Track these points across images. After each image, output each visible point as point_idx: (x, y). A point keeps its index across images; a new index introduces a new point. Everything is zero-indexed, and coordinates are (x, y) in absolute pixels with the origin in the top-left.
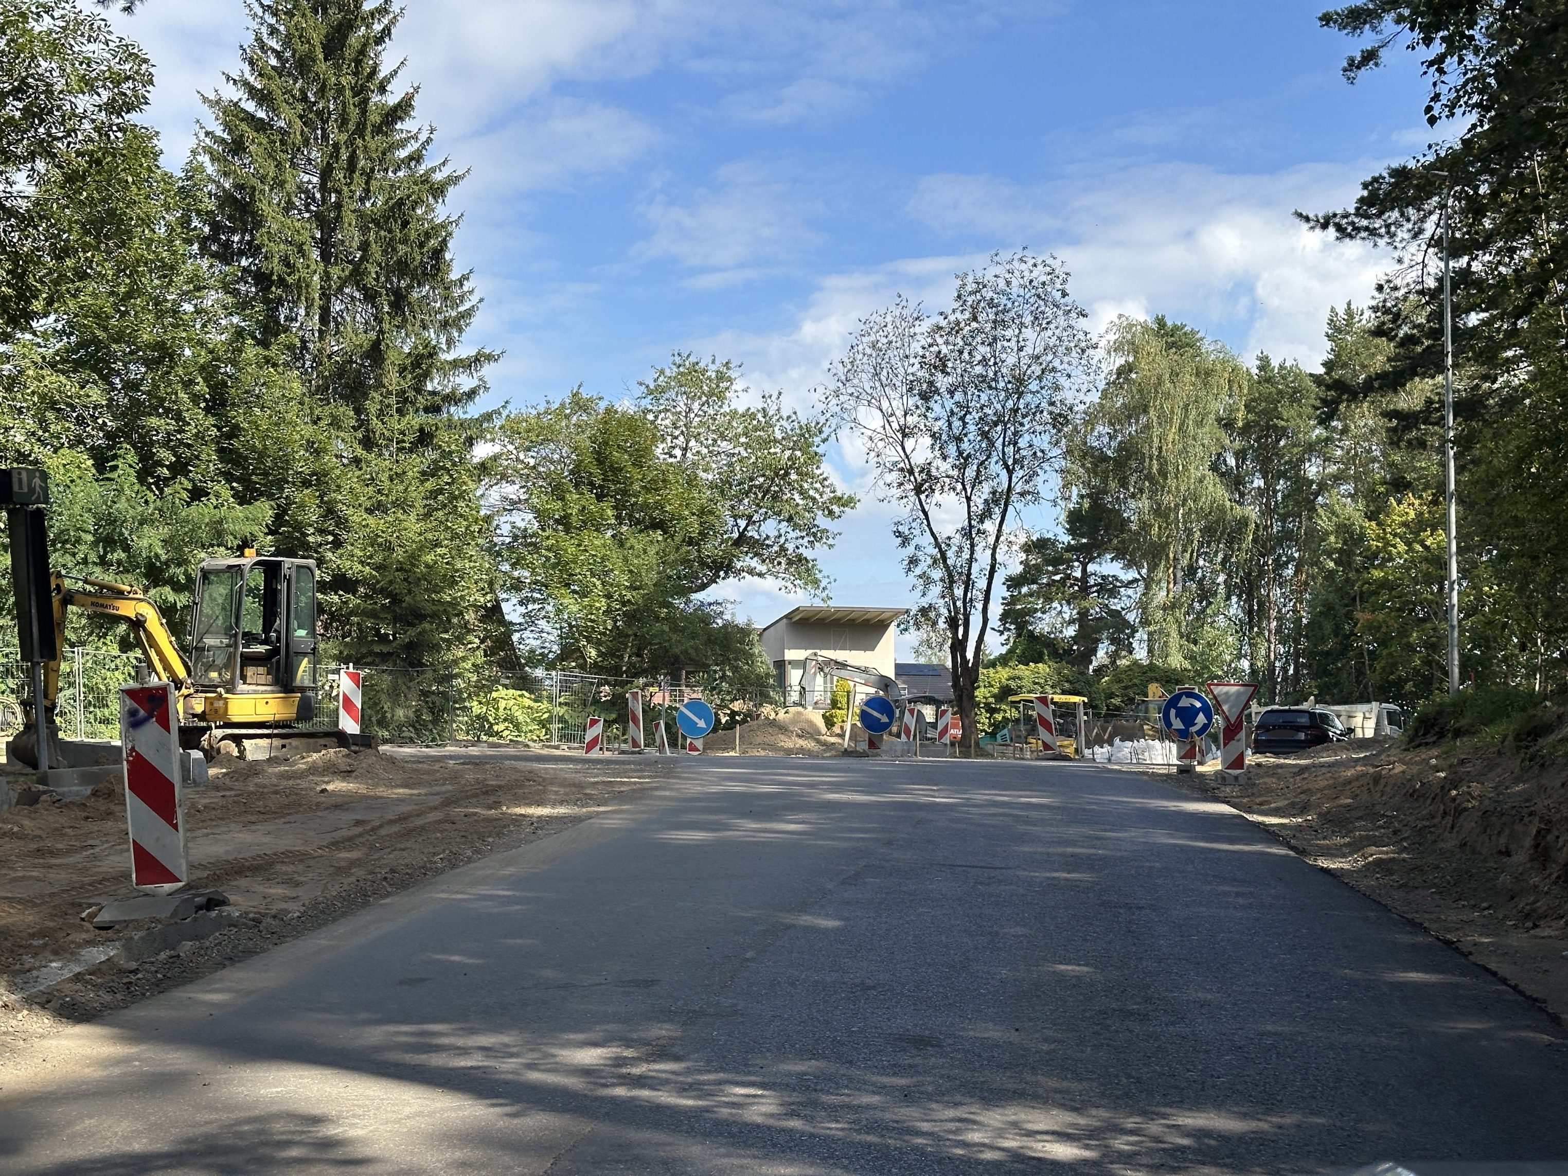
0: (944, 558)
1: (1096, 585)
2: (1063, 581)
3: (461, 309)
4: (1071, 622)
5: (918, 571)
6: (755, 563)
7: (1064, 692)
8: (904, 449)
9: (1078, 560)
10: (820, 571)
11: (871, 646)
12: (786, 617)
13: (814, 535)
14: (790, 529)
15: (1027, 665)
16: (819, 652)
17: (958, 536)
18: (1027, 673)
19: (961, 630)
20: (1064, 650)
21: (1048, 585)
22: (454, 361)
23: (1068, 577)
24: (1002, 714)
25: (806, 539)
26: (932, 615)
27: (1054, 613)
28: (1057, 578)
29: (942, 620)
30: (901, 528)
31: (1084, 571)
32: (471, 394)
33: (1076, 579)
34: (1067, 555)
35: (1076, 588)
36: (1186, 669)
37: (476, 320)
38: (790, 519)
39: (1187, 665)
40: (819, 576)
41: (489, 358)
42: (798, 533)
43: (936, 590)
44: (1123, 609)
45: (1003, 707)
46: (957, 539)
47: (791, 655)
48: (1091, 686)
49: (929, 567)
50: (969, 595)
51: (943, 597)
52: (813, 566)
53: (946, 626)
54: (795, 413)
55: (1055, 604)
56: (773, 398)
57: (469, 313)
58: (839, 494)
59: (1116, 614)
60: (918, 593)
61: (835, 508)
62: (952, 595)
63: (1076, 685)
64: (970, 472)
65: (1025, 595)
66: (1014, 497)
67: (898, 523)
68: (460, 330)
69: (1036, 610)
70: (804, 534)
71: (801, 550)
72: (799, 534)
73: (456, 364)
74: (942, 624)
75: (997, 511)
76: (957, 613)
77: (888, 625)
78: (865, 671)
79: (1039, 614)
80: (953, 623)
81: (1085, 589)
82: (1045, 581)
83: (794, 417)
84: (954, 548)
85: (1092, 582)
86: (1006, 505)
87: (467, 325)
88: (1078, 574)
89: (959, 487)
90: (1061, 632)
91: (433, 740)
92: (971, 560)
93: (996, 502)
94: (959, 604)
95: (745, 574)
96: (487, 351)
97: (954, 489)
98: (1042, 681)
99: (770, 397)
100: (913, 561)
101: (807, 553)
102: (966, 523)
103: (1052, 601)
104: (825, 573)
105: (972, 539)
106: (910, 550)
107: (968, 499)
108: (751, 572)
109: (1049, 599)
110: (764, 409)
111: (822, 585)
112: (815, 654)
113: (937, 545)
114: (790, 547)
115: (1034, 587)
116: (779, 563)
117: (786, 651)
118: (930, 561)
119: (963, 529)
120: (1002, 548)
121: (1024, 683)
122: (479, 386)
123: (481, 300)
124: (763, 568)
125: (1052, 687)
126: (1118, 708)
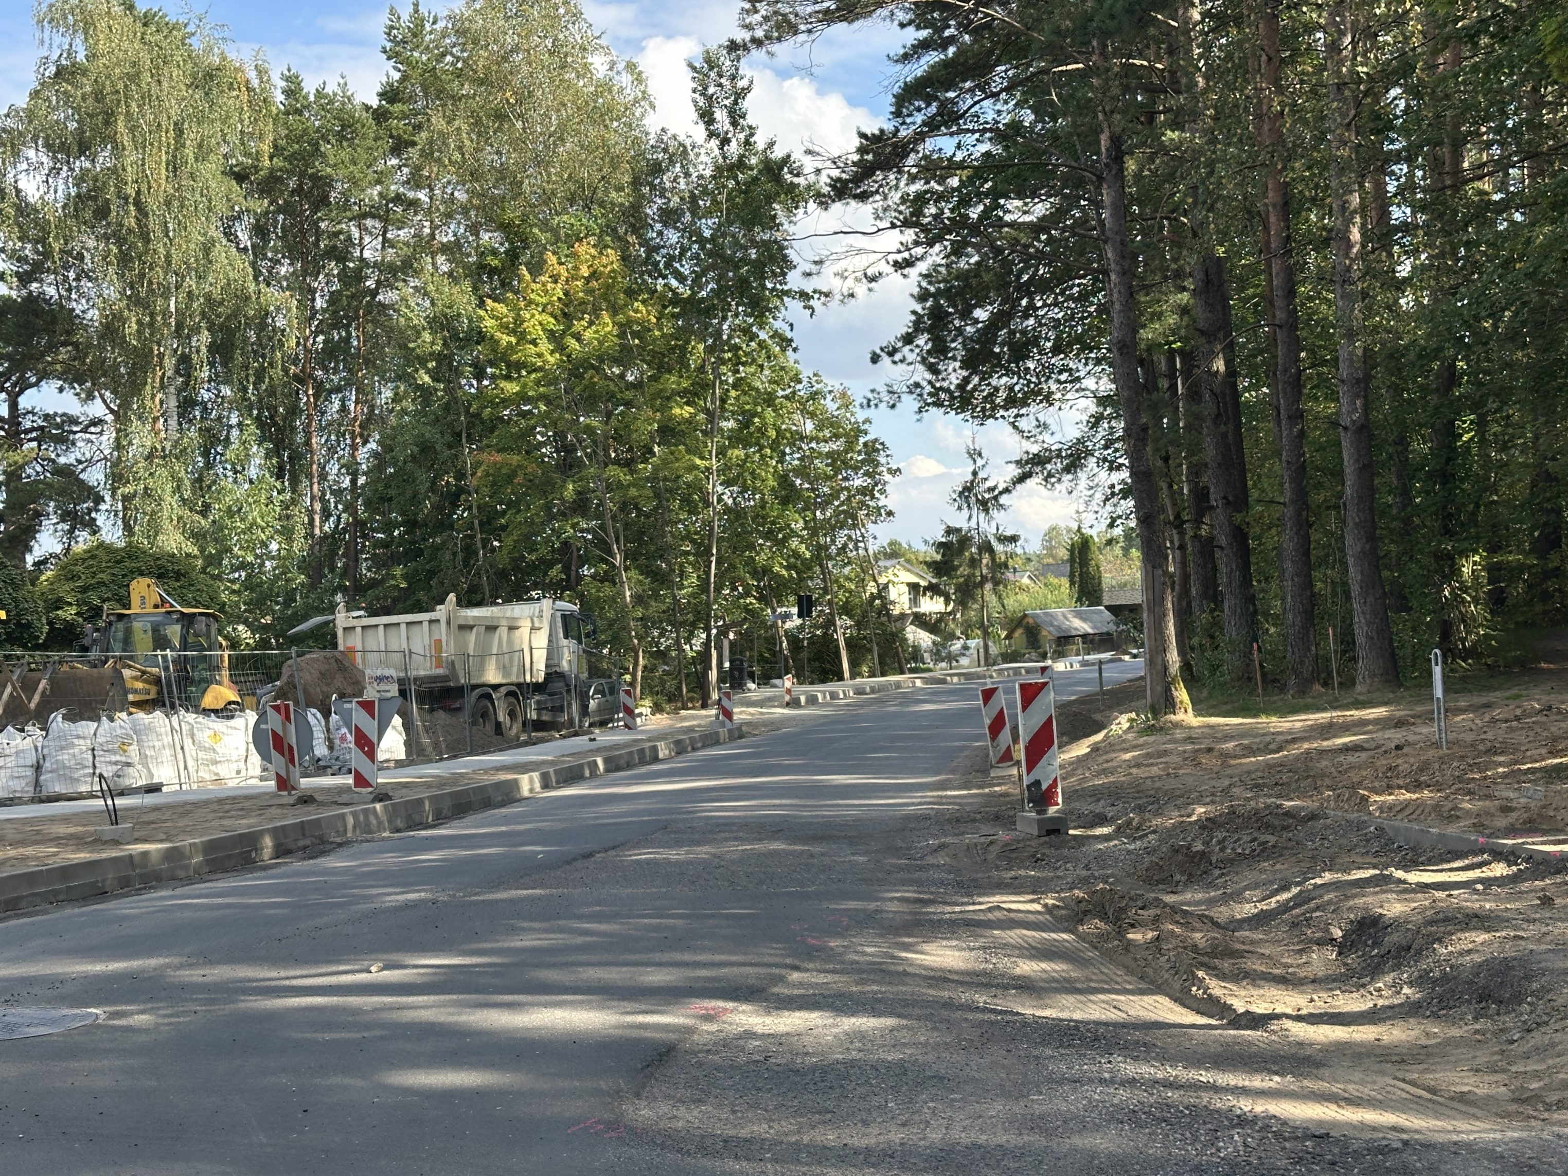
1: (33, 429)
31: (14, 406)
39: (191, 548)
44: (80, 462)
59: (66, 472)
81: (15, 435)
85: (28, 425)
88: (5, 412)
126: (70, 626)
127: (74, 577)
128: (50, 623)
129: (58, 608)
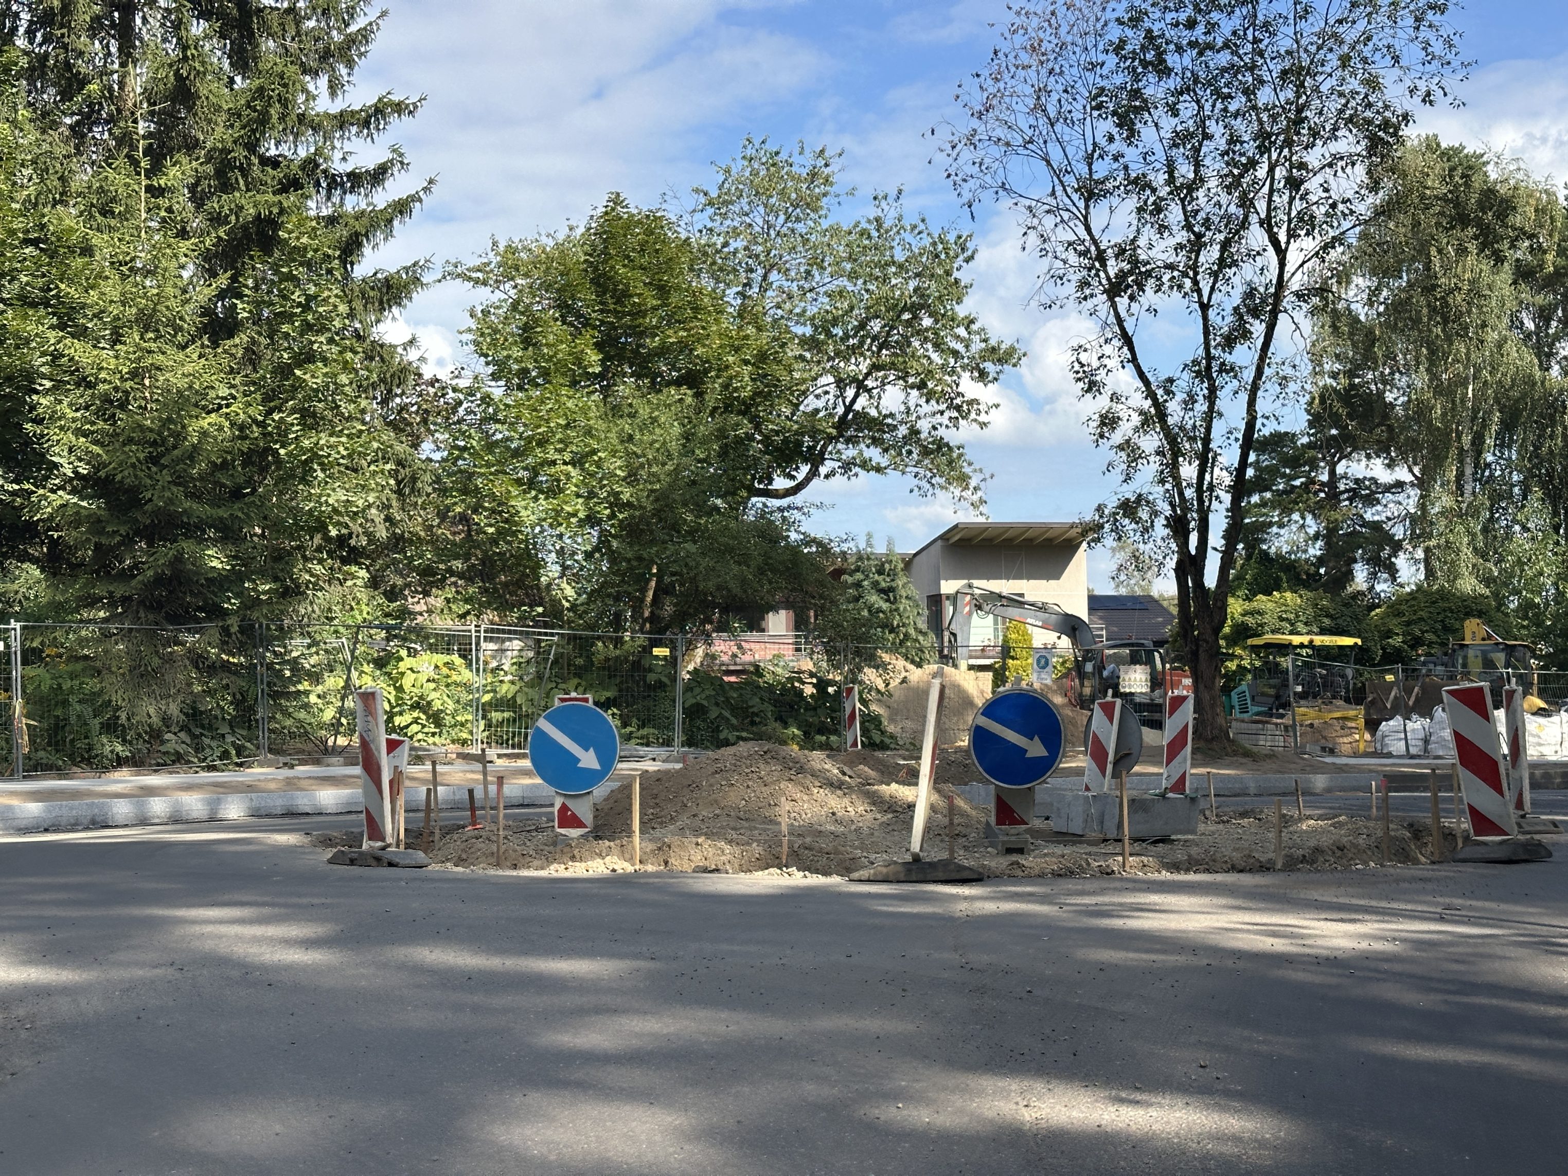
0: (1162, 414)
1: (1346, 491)
2: (1306, 487)
3: (353, 28)
4: (1316, 537)
5: (1117, 437)
6: (874, 454)
7: (1323, 631)
8: (1088, 229)
9: (1324, 458)
10: (970, 464)
11: (1056, 574)
12: (941, 537)
13: (958, 408)
14: (922, 401)
15: (1270, 594)
16: (976, 583)
17: (1186, 376)
18: (1270, 605)
19: (1194, 539)
20: (1308, 574)
21: (1285, 492)
22: (341, 114)
23: (1312, 481)
24: (1236, 662)
25: (947, 414)
26: (1144, 514)
27: (1294, 528)
28: (1297, 483)
29: (1160, 522)
30: (1084, 357)
31: (1332, 473)
32: (379, 175)
33: (1323, 484)
34: (1311, 453)
35: (1322, 495)
36: (1481, 595)
37: (375, 47)
38: (922, 386)
39: (1483, 590)
40: (967, 470)
41: (399, 108)
42: (933, 406)
43: (1149, 469)
44: (1389, 519)
45: (1238, 651)
46: (1184, 380)
47: (948, 587)
48: (1359, 621)
49: (1136, 430)
50: (1207, 477)
51: (1162, 482)
52: (960, 456)
53: (1167, 531)
54: (923, 221)
55: (1296, 516)
56: (890, 200)
57: (365, 35)
58: (993, 342)
59: (1376, 526)
60: (1117, 475)
61: (989, 367)
62: (1177, 478)
63: (1340, 621)
64: (1210, 255)
65: (1256, 505)
66: (1288, 300)
67: (1080, 348)
68: (350, 64)
69: (1271, 524)
70: (943, 407)
71: (941, 432)
72: (937, 408)
73: (343, 120)
74: (1160, 530)
75: (1258, 328)
76: (1186, 510)
77: (1077, 546)
78: (1043, 608)
79: (1275, 529)
80: (1178, 527)
81: (1334, 496)
82: (1281, 487)
83: (922, 227)
84: (1180, 396)
85: (1342, 487)
86: (1274, 314)
87: (361, 55)
88: (1325, 477)
89: (1188, 283)
90: (1305, 551)
91: (225, 755)
92: (1210, 416)
93: (1255, 313)
94: (1189, 493)
95: (856, 469)
96: (395, 98)
97: (1180, 287)
98: (1292, 616)
99: (885, 198)
100: (1108, 421)
101: (951, 436)
102: (1201, 352)
103: (1291, 511)
104: (976, 466)
105: (1211, 379)
106: (1102, 403)
107: (1205, 308)
108: (865, 465)
109: (1287, 511)
110: (877, 220)
111: (973, 483)
112: (970, 586)
113: (1151, 394)
114: (924, 426)
115: (1268, 495)
116: (910, 452)
117: (943, 582)
118: (1136, 419)
119: (1195, 362)
120: (1269, 388)
121: (1267, 619)
122: (391, 161)
123: (384, 14)
124: (884, 462)
125: (1306, 624)
126: (1398, 651)
127: (1399, 614)
128: (1383, 648)
129: (1389, 637)
